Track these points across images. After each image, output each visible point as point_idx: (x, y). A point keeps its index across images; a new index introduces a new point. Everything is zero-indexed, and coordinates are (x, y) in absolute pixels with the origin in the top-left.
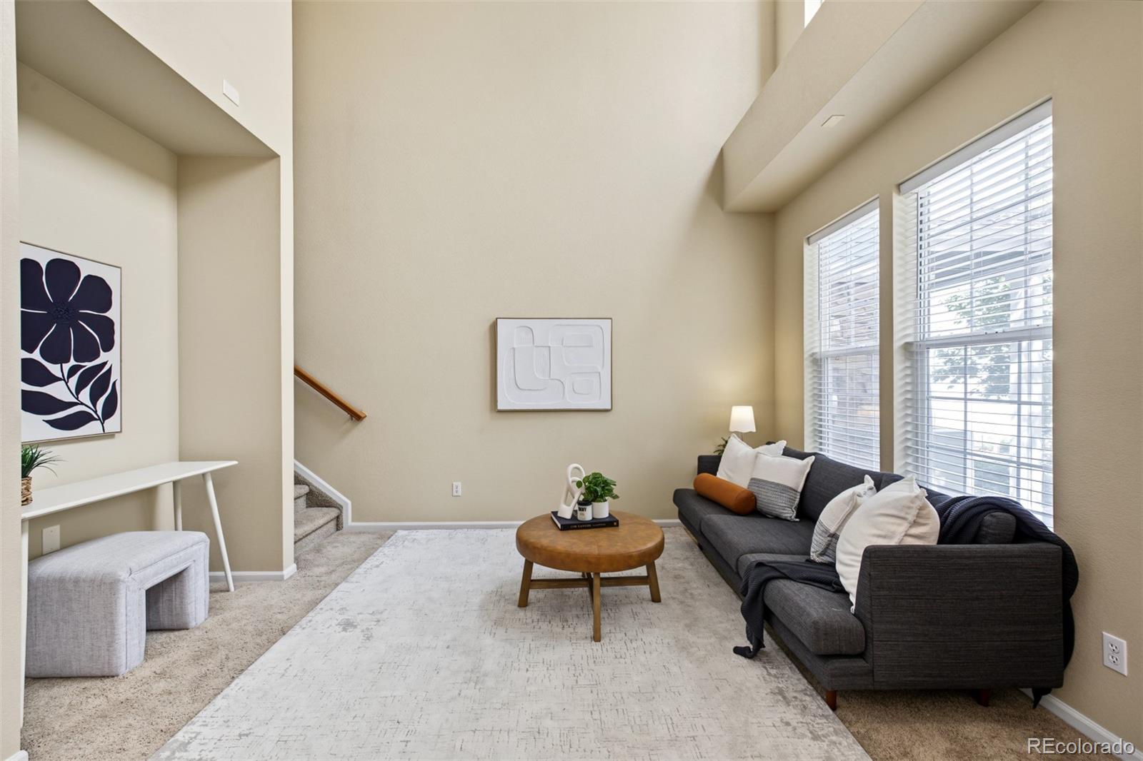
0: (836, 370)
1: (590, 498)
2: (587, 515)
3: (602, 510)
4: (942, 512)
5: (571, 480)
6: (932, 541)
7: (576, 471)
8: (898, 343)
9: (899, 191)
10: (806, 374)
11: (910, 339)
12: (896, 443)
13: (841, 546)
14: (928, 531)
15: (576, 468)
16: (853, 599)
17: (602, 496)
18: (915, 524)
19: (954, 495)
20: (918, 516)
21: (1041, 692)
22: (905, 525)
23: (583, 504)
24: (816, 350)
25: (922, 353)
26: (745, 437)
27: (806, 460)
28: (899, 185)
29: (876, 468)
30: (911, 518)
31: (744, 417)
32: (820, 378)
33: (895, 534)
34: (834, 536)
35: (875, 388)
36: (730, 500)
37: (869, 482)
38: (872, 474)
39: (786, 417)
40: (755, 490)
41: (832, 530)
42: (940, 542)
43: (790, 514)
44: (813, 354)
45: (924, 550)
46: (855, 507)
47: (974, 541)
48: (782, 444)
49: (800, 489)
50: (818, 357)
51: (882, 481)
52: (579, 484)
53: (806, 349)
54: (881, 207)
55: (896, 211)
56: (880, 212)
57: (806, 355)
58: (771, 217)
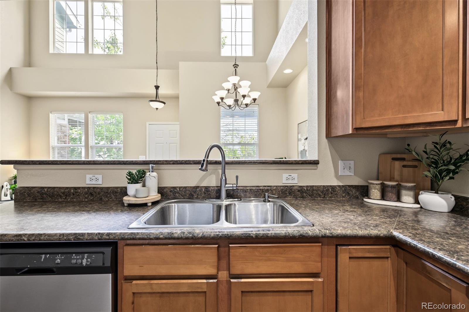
8: (89, 146)
9: (90, 113)
10: (50, 152)
24: (53, 145)
25: (94, 148)
28: (90, 112)
32: (54, 153)
50: (53, 147)
53: (50, 144)
54: (84, 114)
55: (89, 116)
56: (85, 116)
57: (50, 146)
58: (29, 99)
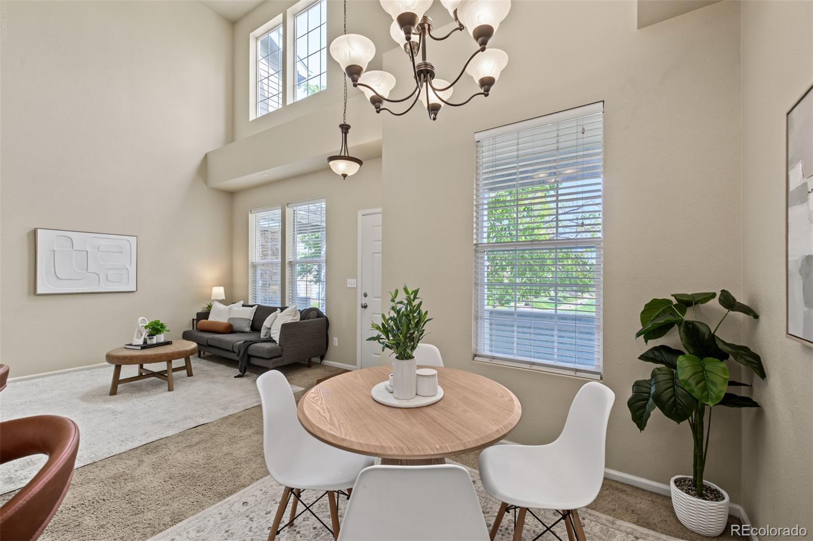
0: (261, 270)
1: (154, 333)
2: (155, 340)
3: (160, 338)
4: (301, 313)
5: (140, 325)
6: (299, 320)
7: (143, 321)
8: (287, 261)
9: (288, 206)
10: (249, 272)
11: (291, 260)
12: (286, 297)
13: (272, 331)
14: (297, 318)
15: (143, 319)
16: (278, 342)
17: (161, 331)
18: (294, 316)
19: (302, 310)
20: (295, 314)
21: (322, 358)
22: (292, 317)
23: (151, 335)
24: (254, 261)
25: (294, 265)
26: (221, 301)
27: (254, 307)
28: (288, 204)
29: (280, 306)
30: (293, 314)
31: (219, 292)
32: (255, 273)
33: (289, 320)
34: (270, 329)
35: (279, 277)
36: (221, 329)
37: (279, 310)
38: (279, 308)
39: (239, 291)
40: (232, 322)
41: (269, 327)
42: (300, 320)
43: (248, 329)
44: (253, 263)
45: (297, 322)
46: (276, 317)
47: (308, 319)
48: (242, 302)
49: (252, 319)
50: (255, 264)
51: (282, 309)
52: (146, 327)
53: (250, 260)
54: (282, 209)
55: (286, 211)
56: (281, 211)
57: (250, 263)
58: (231, 194)
